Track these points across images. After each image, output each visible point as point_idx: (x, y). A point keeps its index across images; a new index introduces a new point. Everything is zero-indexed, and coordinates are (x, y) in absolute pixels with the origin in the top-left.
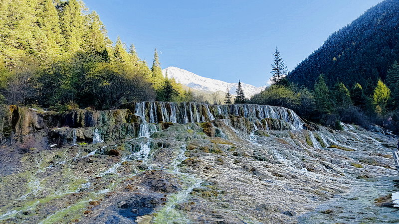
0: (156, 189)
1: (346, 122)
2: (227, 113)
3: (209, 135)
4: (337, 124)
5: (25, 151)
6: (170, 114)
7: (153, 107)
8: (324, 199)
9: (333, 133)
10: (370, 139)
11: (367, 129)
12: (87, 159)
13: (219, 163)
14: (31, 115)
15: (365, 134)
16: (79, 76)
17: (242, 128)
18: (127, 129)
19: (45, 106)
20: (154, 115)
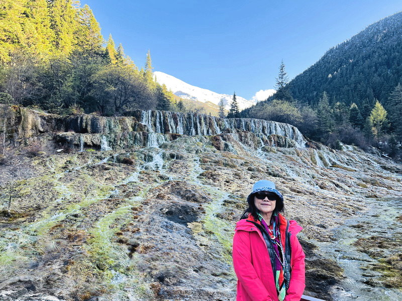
0: (188, 199)
1: (344, 143)
2: (233, 128)
3: (218, 149)
4: (337, 144)
5: (33, 154)
6: (176, 124)
7: (160, 116)
9: (333, 152)
10: (369, 161)
11: (365, 150)
12: (103, 166)
13: (237, 177)
15: (364, 156)
17: (249, 144)
18: (135, 138)
20: (161, 125)
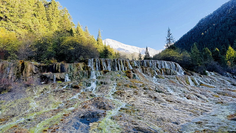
0: (100, 108)
1: (209, 71)
2: (140, 65)
3: (130, 78)
4: (204, 72)
5: (28, 86)
6: (107, 65)
7: (98, 61)
8: (197, 115)
9: (201, 77)
10: (224, 81)
11: (222, 75)
12: (62, 90)
13: (135, 93)
14: (31, 65)
15: (221, 78)
16: (57, 44)
17: (148, 74)
18: (84, 74)
19: (38, 61)
